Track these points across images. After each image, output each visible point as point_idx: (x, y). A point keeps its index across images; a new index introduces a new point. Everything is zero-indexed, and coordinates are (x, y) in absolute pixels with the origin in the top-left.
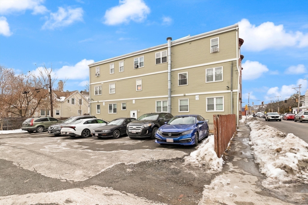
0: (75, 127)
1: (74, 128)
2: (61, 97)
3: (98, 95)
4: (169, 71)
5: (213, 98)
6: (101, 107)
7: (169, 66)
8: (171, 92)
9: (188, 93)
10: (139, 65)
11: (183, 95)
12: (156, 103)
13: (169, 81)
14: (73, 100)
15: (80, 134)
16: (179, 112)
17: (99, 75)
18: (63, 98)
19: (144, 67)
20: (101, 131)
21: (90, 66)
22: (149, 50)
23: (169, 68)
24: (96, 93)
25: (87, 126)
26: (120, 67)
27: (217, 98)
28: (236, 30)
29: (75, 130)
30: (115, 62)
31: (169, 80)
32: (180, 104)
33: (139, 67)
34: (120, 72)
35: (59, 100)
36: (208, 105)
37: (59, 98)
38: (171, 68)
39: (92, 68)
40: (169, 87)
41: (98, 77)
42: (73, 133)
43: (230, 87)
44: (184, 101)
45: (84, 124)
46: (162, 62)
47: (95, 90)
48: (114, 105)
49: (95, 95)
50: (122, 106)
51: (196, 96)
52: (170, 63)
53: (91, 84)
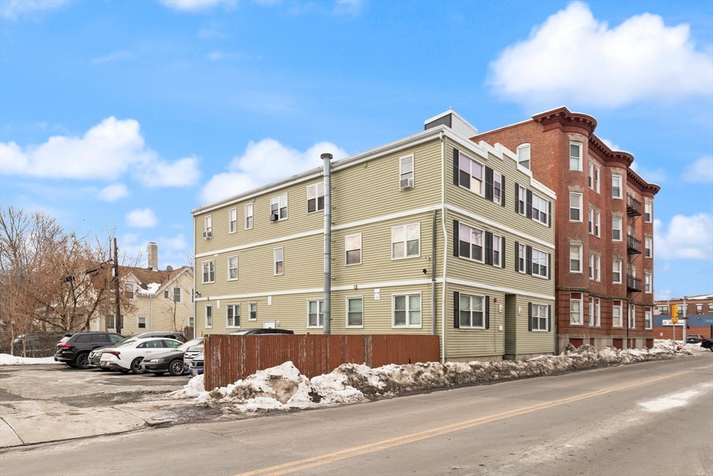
0: (119, 353)
1: (117, 354)
2: (149, 286)
3: (209, 282)
4: (325, 230)
5: (404, 297)
6: (213, 312)
7: (326, 218)
8: (330, 279)
9: (362, 283)
10: (279, 214)
11: (352, 287)
12: (308, 303)
13: (326, 254)
14: (177, 291)
15: (128, 367)
16: (347, 327)
17: (210, 234)
18: (154, 288)
19: (286, 218)
20: (149, 361)
21: (195, 214)
22: (295, 180)
23: (326, 224)
24: (206, 280)
25: (142, 352)
26: (248, 218)
27: (411, 297)
28: (438, 139)
29: (119, 358)
30: (239, 206)
31: (325, 252)
32: (350, 309)
33: (279, 219)
34: (246, 229)
35: (143, 291)
36: (396, 312)
37: (146, 288)
38: (330, 223)
39: (199, 218)
40: (325, 270)
41: (208, 239)
42: (116, 364)
43: (430, 270)
44: (356, 301)
45: (137, 347)
46: (319, 209)
47: (203, 272)
48: (236, 307)
49: (203, 283)
50: (250, 310)
51: (375, 290)
52: (328, 213)
53: (197, 256)
